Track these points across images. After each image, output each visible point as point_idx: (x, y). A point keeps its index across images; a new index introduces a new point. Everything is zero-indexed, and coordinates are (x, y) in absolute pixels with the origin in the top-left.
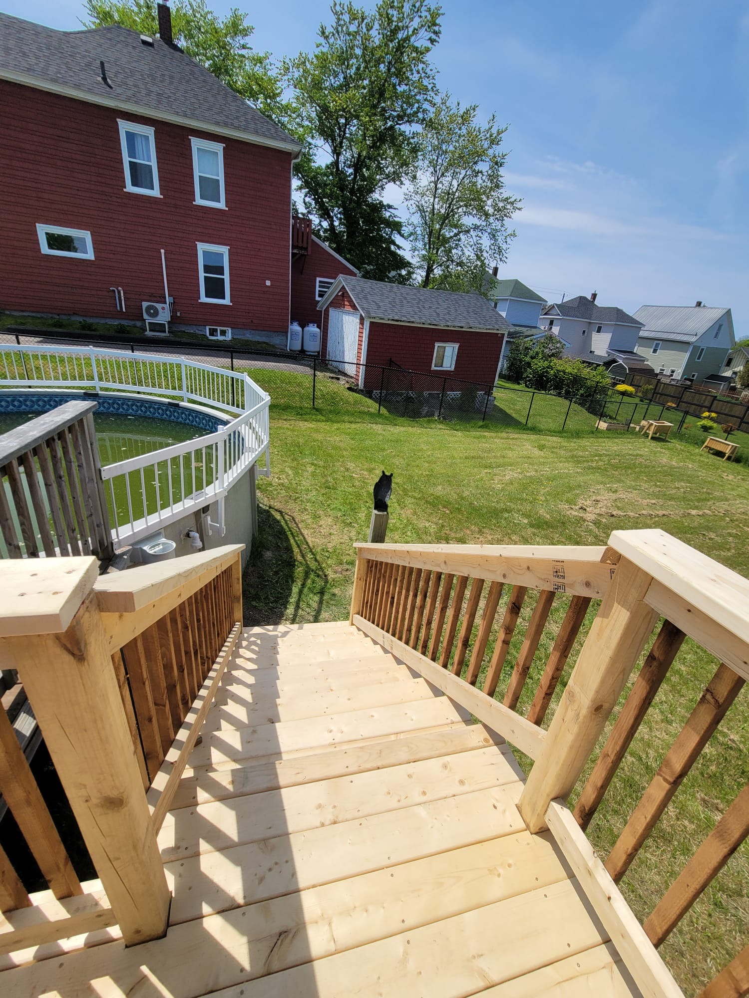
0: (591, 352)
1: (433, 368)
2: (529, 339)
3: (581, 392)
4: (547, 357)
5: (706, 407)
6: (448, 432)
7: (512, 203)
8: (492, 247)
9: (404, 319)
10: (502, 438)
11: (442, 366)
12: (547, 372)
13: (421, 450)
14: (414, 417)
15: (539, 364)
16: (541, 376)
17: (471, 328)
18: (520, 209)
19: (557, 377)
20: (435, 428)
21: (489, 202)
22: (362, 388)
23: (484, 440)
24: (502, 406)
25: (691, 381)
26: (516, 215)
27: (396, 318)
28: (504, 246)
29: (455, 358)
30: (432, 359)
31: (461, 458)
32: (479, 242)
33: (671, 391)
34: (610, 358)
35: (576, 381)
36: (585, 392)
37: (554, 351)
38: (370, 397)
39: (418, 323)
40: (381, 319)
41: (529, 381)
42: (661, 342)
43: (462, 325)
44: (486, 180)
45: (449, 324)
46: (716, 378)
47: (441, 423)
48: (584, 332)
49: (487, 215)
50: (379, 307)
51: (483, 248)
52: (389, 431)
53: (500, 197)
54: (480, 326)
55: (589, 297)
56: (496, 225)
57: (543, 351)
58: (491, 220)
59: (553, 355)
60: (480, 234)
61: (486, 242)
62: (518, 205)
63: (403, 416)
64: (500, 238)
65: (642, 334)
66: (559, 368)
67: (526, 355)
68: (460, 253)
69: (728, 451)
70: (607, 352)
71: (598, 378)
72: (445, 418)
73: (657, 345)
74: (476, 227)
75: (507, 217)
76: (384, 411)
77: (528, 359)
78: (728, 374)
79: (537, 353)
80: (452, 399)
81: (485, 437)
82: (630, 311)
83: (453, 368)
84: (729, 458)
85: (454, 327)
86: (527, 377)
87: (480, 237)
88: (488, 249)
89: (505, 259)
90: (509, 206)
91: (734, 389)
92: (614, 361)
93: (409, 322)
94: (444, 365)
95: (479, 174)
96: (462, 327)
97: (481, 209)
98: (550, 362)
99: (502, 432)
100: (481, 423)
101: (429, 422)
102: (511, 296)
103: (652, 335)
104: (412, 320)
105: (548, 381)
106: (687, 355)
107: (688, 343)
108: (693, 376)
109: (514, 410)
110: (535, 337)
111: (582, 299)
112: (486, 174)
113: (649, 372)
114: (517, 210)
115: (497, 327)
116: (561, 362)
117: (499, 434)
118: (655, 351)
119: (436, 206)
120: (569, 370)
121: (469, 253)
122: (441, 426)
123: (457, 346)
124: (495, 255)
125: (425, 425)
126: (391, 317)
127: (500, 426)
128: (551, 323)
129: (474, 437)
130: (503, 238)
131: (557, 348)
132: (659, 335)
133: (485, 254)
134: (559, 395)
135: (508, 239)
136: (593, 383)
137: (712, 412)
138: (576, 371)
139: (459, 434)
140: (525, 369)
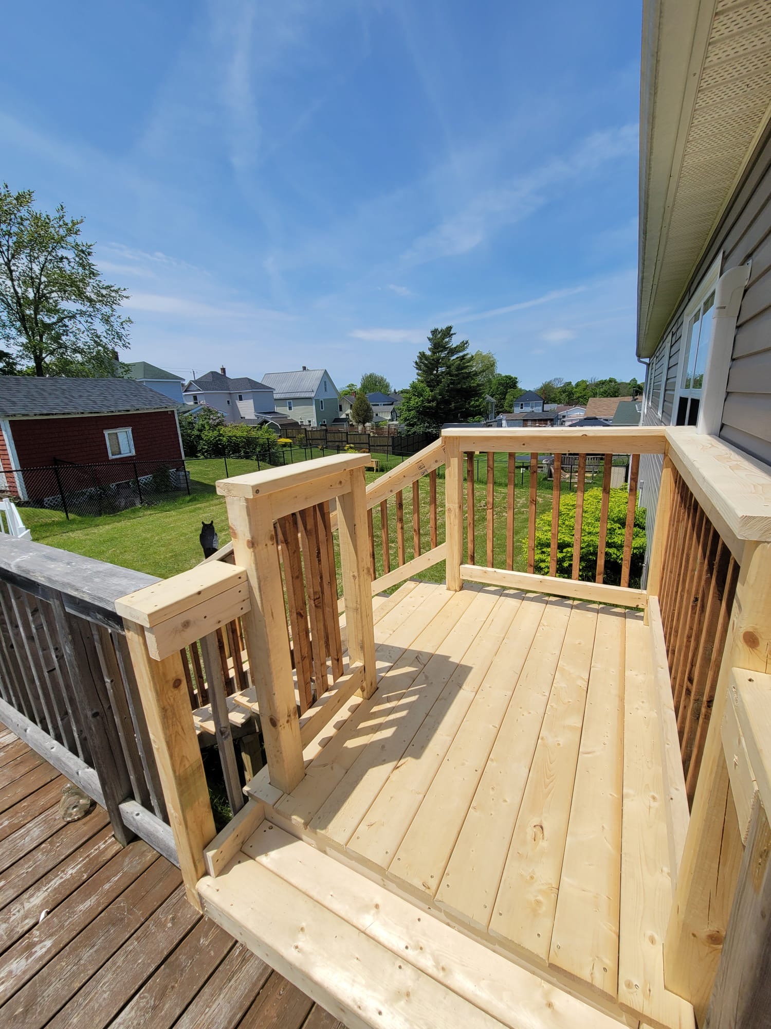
0: (242, 418)
1: (111, 457)
2: (187, 414)
3: (258, 449)
4: (214, 427)
5: (345, 441)
6: (160, 515)
7: (116, 292)
8: (110, 333)
9: (55, 411)
10: (216, 505)
11: (120, 453)
12: (219, 440)
13: (145, 539)
14: (114, 512)
15: (208, 435)
16: (216, 445)
17: (138, 410)
18: (127, 297)
19: (231, 442)
20: (144, 515)
21: (89, 289)
22: (26, 499)
23: (201, 511)
24: (196, 479)
25: (325, 425)
26: (124, 302)
27: (45, 412)
28: (124, 333)
29: (132, 443)
30: (106, 448)
31: (191, 532)
32: (92, 327)
33: (317, 435)
34: (260, 420)
35: (249, 442)
36: (262, 450)
37: (217, 421)
38: (43, 507)
39: (75, 414)
40: (24, 415)
41: (206, 452)
42: (291, 401)
43: (128, 408)
44: (76, 267)
45: (112, 409)
46: (338, 420)
47: (147, 509)
48: (228, 402)
49: (90, 300)
50: (14, 403)
51: (99, 334)
52: (95, 533)
53: (101, 285)
54: (148, 407)
55: (220, 372)
56: (106, 310)
57: (208, 422)
58: (98, 305)
59: (218, 424)
60: (90, 320)
61: (100, 328)
62: (124, 293)
63: (100, 515)
64: (115, 323)
65: (275, 396)
66: (230, 434)
67: (193, 429)
68: (73, 339)
69: (374, 466)
70: (256, 416)
71: (267, 436)
72: (150, 505)
73: (290, 403)
74: (82, 313)
75: (115, 304)
76: (71, 516)
77: (196, 432)
78: (343, 416)
79: (203, 426)
80: (145, 484)
81: (200, 509)
82: (258, 379)
83: (133, 453)
84: (377, 470)
85: (119, 411)
86: (203, 449)
87: (92, 323)
88: (105, 334)
89: (127, 345)
90: (113, 294)
91: (352, 425)
92: (266, 422)
93: (64, 414)
94: (122, 452)
95: (64, 260)
96: (128, 411)
97: (81, 295)
98: (219, 431)
99: (212, 500)
100: (188, 498)
101: (134, 512)
102: (145, 378)
103: (282, 396)
104: (66, 411)
105: (224, 447)
106: (314, 407)
107: (310, 398)
108: (324, 422)
109: (209, 479)
110: (193, 411)
111: (214, 374)
112: (73, 260)
113: (295, 424)
114: (124, 298)
115: (164, 405)
116: (227, 429)
117: (211, 502)
118: (290, 408)
119: (19, 290)
120: (239, 434)
121: (84, 340)
122: (149, 512)
123: (129, 430)
124: (116, 340)
125: (132, 517)
126: (38, 412)
127: (207, 495)
128: (195, 398)
129: (190, 512)
130: (119, 324)
131: (219, 417)
132: (288, 396)
133: (104, 340)
134: (240, 457)
135: (125, 326)
136: (264, 440)
137: (350, 444)
138: (245, 433)
139: (173, 513)
140: (196, 442)
